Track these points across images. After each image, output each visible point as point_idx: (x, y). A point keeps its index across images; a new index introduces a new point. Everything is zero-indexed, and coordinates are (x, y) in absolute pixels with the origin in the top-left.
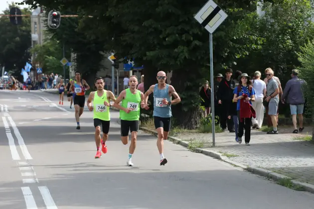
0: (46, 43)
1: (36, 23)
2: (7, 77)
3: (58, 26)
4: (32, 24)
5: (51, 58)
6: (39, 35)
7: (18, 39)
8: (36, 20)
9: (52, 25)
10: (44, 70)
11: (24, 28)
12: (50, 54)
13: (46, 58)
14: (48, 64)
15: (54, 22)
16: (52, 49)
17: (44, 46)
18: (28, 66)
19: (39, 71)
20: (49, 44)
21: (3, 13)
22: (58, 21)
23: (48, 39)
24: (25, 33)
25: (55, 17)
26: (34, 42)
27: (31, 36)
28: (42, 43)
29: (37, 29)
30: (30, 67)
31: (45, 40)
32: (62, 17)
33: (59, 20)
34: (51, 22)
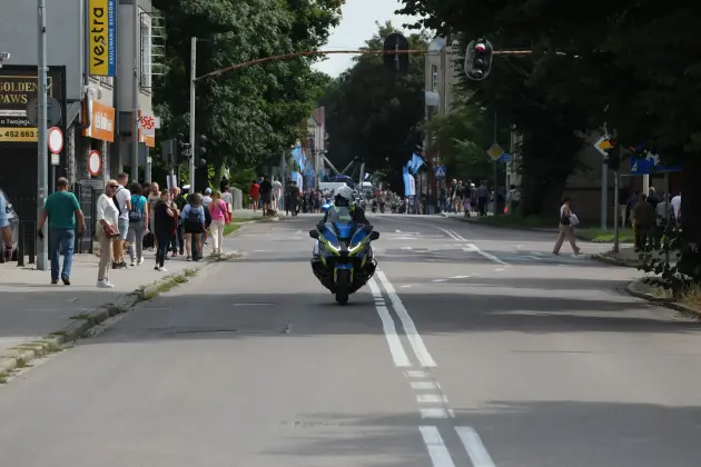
0: (456, 111)
1: (435, 67)
2: (368, 184)
3: (487, 74)
4: (428, 71)
5: (466, 143)
6: (442, 94)
7: (395, 101)
8: (437, 60)
9: (474, 71)
10: (451, 171)
11: (409, 77)
12: (465, 135)
13: (455, 143)
14: (459, 157)
15: (477, 66)
16: (468, 124)
17: (451, 117)
18: (416, 162)
19: (440, 173)
20: (462, 114)
21: (367, 46)
22: (486, 63)
23: (461, 103)
24: (413, 90)
25: (480, 53)
26: (431, 108)
27: (423, 94)
28: (448, 111)
29: (439, 81)
30: (420, 163)
31: (455, 105)
32: (495, 56)
33: (489, 61)
34: (471, 66)
